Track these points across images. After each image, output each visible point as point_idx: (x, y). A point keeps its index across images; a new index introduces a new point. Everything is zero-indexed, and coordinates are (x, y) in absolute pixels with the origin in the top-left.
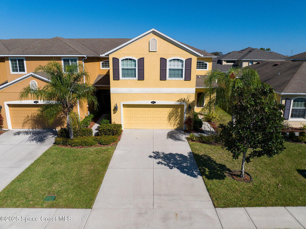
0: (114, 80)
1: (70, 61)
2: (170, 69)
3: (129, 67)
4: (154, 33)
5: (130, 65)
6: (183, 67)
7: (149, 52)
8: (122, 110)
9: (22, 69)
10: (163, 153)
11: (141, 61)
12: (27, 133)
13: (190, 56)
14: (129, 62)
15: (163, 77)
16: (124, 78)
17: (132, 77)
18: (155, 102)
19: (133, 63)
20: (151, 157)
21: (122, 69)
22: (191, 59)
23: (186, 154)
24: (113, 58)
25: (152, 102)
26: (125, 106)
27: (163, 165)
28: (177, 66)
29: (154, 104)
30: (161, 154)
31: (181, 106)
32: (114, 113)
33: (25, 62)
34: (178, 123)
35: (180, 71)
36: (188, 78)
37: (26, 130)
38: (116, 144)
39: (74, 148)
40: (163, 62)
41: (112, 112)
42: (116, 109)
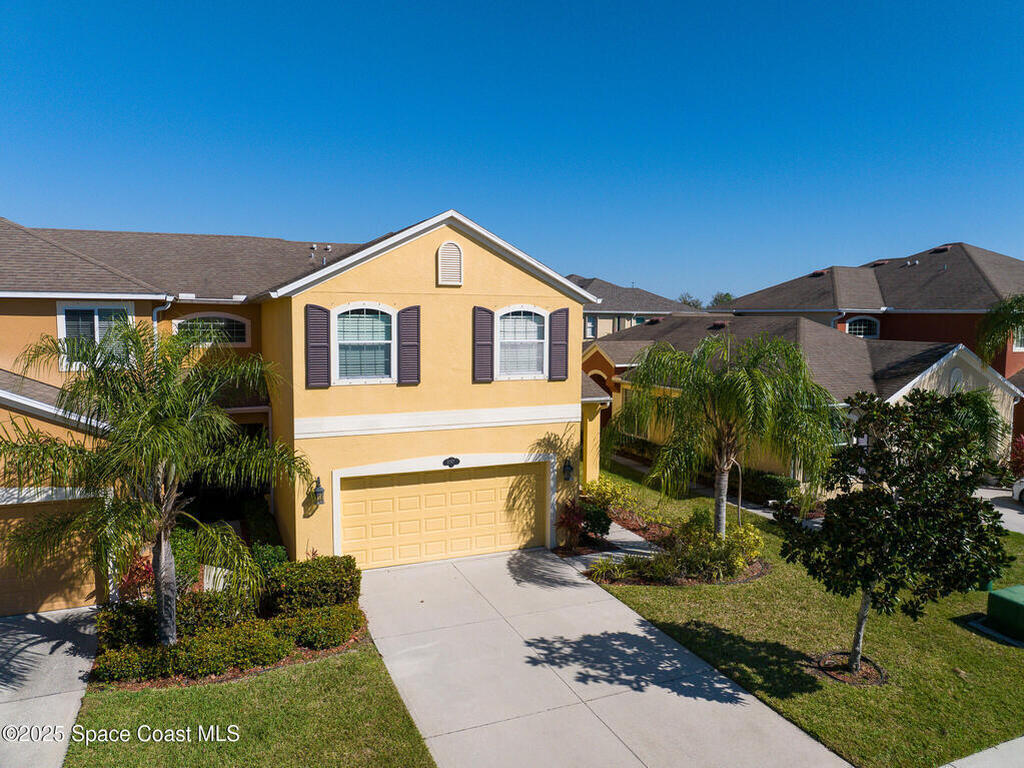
0: (308, 387)
1: (96, 317)
2: (503, 346)
3: (367, 341)
4: (452, 224)
5: (369, 334)
6: (542, 337)
7: (438, 286)
8: (337, 499)
10: (563, 641)
11: (410, 318)
13: (564, 302)
14: (366, 322)
15: (482, 371)
16: (345, 381)
17: (376, 373)
18: (457, 461)
19: (380, 325)
21: (342, 347)
22: (566, 311)
23: (637, 631)
24: (308, 308)
25: (445, 463)
26: (349, 483)
27: (605, 683)
28: (525, 333)
29: (455, 467)
30: (558, 645)
31: (543, 466)
35: (534, 352)
38: (367, 635)
40: (482, 320)
41: (299, 510)
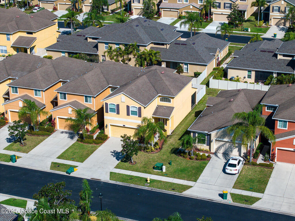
0: (106, 112)
1: (88, 97)
2: (131, 111)
3: (113, 108)
4: (123, 94)
6: (137, 110)
7: (121, 102)
8: (109, 127)
9: (65, 98)
11: (118, 106)
12: (66, 133)
13: (140, 106)
14: (113, 105)
15: (128, 114)
16: (110, 112)
17: (114, 112)
18: (125, 126)
20: (111, 152)
21: (110, 108)
22: (141, 107)
24: (105, 103)
25: (123, 125)
26: (111, 125)
27: (113, 156)
28: (135, 110)
30: (116, 151)
32: (106, 128)
33: (66, 95)
36: (140, 116)
37: (65, 130)
38: (102, 144)
39: (84, 144)
40: (128, 107)
42: (107, 126)
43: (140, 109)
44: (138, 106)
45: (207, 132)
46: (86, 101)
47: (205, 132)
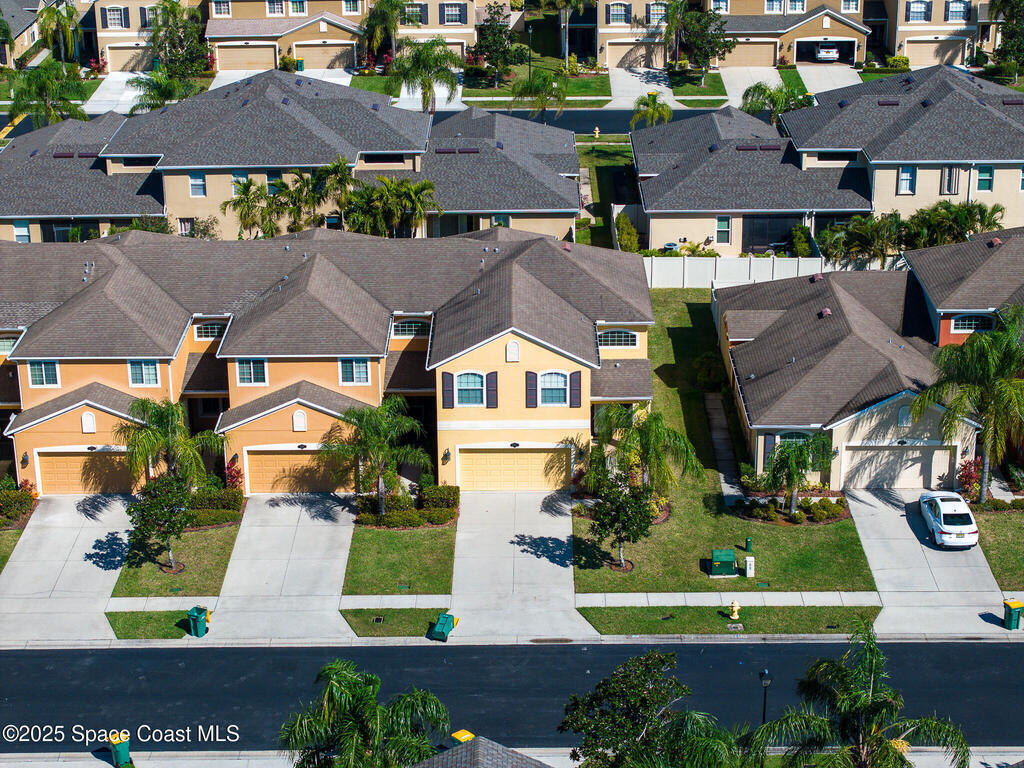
0: (444, 408)
1: (354, 362)
2: (543, 389)
3: (472, 387)
4: (513, 332)
5: (473, 384)
6: (566, 385)
7: (507, 362)
9: (260, 377)
10: (530, 538)
11: (492, 377)
12: (288, 502)
13: (577, 368)
14: (471, 379)
15: (531, 402)
16: (461, 405)
17: (476, 402)
18: (518, 445)
19: (478, 380)
20: (512, 542)
21: (460, 390)
22: (580, 372)
23: (564, 539)
24: (443, 373)
25: (511, 445)
26: (461, 451)
27: (529, 553)
28: (558, 383)
30: (527, 538)
31: (567, 451)
32: (443, 465)
33: (266, 364)
34: (563, 482)
35: (562, 392)
36: (576, 402)
37: (281, 495)
38: (456, 523)
40: (531, 378)
41: (440, 462)
42: (446, 457)
43: (576, 377)
44: (568, 367)
45: (819, 426)
46: (348, 376)
47: (813, 426)
